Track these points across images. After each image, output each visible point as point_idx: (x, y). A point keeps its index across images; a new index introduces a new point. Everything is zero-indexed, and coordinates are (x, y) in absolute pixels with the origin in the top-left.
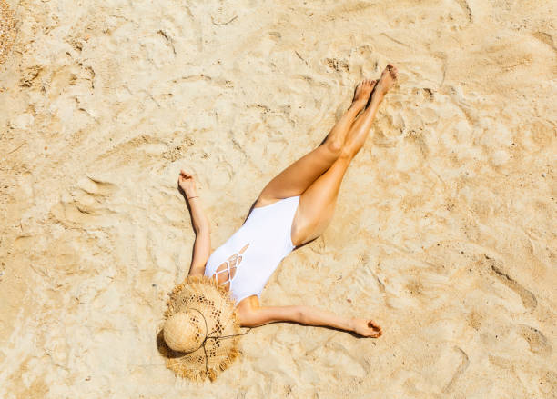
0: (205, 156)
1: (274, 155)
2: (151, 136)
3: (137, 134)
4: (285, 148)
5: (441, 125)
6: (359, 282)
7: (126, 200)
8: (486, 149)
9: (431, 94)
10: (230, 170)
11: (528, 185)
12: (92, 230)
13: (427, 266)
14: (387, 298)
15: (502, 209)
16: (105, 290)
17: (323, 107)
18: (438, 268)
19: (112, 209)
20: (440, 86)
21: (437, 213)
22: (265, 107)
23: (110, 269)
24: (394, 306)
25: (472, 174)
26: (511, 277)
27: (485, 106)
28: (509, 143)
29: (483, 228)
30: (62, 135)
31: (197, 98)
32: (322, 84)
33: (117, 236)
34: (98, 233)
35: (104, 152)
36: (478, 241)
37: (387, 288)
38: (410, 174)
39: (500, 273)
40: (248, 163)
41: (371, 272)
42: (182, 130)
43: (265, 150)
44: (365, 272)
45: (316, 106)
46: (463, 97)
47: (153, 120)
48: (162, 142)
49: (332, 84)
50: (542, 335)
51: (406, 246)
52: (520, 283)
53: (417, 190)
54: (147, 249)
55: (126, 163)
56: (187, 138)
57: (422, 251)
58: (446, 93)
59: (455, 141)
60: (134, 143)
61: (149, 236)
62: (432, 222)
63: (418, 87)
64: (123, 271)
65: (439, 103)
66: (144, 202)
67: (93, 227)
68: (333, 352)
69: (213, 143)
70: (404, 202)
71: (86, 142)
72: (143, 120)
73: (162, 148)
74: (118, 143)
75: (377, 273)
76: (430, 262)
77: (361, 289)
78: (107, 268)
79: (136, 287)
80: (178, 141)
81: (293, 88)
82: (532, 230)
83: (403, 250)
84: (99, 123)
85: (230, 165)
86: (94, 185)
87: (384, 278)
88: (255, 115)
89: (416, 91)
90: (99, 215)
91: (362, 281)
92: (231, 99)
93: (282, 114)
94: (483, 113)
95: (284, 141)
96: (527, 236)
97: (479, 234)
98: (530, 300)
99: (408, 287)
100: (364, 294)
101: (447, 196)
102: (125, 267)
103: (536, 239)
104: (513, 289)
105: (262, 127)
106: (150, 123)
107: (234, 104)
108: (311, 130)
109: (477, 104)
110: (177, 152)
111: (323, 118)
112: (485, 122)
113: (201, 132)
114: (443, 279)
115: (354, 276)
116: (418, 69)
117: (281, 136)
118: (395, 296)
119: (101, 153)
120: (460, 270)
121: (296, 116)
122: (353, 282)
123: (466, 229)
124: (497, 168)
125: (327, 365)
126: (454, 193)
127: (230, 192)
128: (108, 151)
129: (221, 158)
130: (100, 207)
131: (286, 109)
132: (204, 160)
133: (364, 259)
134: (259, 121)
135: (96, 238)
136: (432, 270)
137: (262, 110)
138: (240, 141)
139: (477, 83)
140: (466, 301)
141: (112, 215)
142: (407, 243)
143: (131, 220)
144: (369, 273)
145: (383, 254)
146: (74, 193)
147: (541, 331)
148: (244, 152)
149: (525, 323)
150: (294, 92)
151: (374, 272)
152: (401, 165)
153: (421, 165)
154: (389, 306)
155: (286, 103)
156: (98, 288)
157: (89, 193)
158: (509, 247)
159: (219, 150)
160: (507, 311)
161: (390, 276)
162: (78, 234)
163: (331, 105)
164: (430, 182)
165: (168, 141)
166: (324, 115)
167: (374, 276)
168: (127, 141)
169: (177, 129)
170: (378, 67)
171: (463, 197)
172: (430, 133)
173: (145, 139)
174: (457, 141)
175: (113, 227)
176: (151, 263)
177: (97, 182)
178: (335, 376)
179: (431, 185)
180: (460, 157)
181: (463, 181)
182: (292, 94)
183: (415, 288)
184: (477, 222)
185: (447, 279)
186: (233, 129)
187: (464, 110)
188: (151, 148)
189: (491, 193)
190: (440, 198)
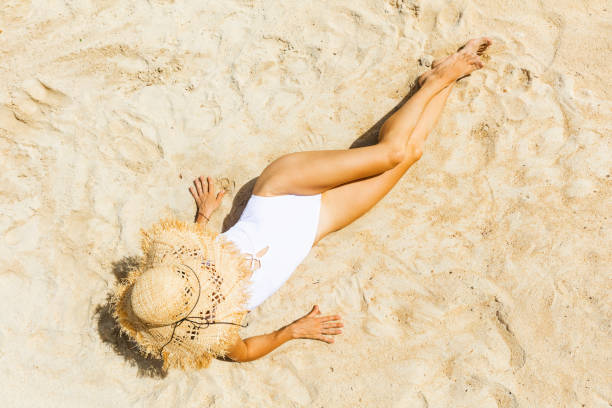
0: (191, 89)
1: (281, 109)
2: (132, 47)
3: (114, 40)
4: (298, 103)
5: (525, 127)
6: (339, 292)
7: (76, 119)
8: (568, 172)
9: (529, 79)
10: (217, 113)
11: (595, 229)
12: (24, 145)
13: (428, 294)
14: (366, 321)
15: (545, 250)
16: (23, 223)
17: (367, 61)
18: (437, 299)
19: (56, 125)
20: (546, 70)
21: (468, 235)
22: (288, 43)
23: (36, 198)
24: (373, 331)
25: (533, 199)
26: (512, 328)
27: (596, 116)
28: (603, 174)
29: (510, 266)
30: (25, 21)
31: (203, 12)
32: (374, 28)
33: (54, 160)
34: (31, 151)
35: (67, 53)
36: (496, 280)
37: (372, 309)
38: (460, 180)
39: (502, 321)
40: (242, 110)
41: (358, 285)
42: (172, 49)
43: (271, 100)
44: (350, 283)
45: (358, 56)
46: (572, 94)
47: (139, 27)
48: (143, 59)
49: (388, 31)
50: (515, 400)
51: (415, 266)
52: (517, 336)
53: (458, 201)
54: (86, 186)
55: (88, 73)
56: (175, 60)
57: (430, 274)
58: (549, 83)
59: (533, 152)
60: (107, 51)
61: (92, 171)
62: (456, 245)
63: (515, 64)
64: (50, 205)
65: (535, 95)
66: (97, 126)
67: (27, 142)
68: (279, 368)
69: (206, 74)
70: (436, 212)
71: (50, 36)
72: (128, 25)
73: (139, 66)
74: (89, 46)
75: (366, 288)
76: (432, 290)
77: (338, 302)
78: (32, 196)
79: (62, 229)
80: (161, 62)
81: (332, 25)
82: (564, 281)
83: (408, 269)
84: (74, 17)
85: (220, 107)
86: (43, 91)
87: (372, 296)
88: (272, 51)
89: (509, 70)
90: (39, 129)
91: (342, 292)
92: (247, 22)
93: (308, 57)
94: (590, 124)
95: (299, 93)
96: (554, 287)
97: (501, 272)
98: (519, 358)
99: (398, 313)
100: (339, 308)
101: (489, 217)
102: (54, 201)
103: (562, 294)
104: (508, 342)
105: (275, 68)
106: (136, 32)
107: (248, 31)
108: (340, 88)
109: (587, 110)
110: (157, 74)
111: (363, 75)
112: (587, 137)
113: (195, 56)
114: (439, 313)
115: (335, 283)
116: (521, 36)
117: (296, 86)
118: (377, 320)
119: (63, 53)
120: (460, 307)
121: (325, 63)
122: (332, 291)
123: (490, 263)
124: (568, 200)
125: (267, 382)
126: (500, 217)
127: (208, 141)
128: (72, 54)
129: (210, 96)
130: (43, 119)
131: (315, 52)
132: (187, 93)
133: (355, 267)
134: (276, 60)
135: (27, 156)
136: (430, 299)
137: (282, 46)
138: (241, 80)
139: (597, 77)
140: (451, 343)
141: (54, 132)
142: (419, 262)
143: (76, 144)
144: (355, 284)
145: (383, 267)
146: (15, 94)
147: (516, 395)
148: (243, 96)
149: (502, 383)
150: (332, 30)
151: (362, 285)
152: (452, 166)
153: (478, 171)
154: (365, 330)
155: (318, 44)
156: (16, 219)
157: (32, 99)
158: (527, 294)
159: (211, 85)
160: (488, 364)
161: (381, 295)
162: (7, 145)
163: (379, 60)
164: (479, 195)
165: (150, 58)
166: (366, 72)
167: (360, 290)
168: (100, 46)
169: (165, 46)
170: (462, 20)
171: (508, 223)
172: (506, 132)
173: (122, 50)
174: (538, 153)
175: (51, 148)
176: (87, 204)
177: (47, 88)
178: (272, 397)
179: (477, 199)
180: (530, 174)
181: (520, 205)
182: (329, 34)
183: (404, 317)
184: (507, 257)
185: (443, 313)
186: (237, 62)
187: (565, 114)
188: (125, 63)
189: (544, 227)
190: (480, 217)
